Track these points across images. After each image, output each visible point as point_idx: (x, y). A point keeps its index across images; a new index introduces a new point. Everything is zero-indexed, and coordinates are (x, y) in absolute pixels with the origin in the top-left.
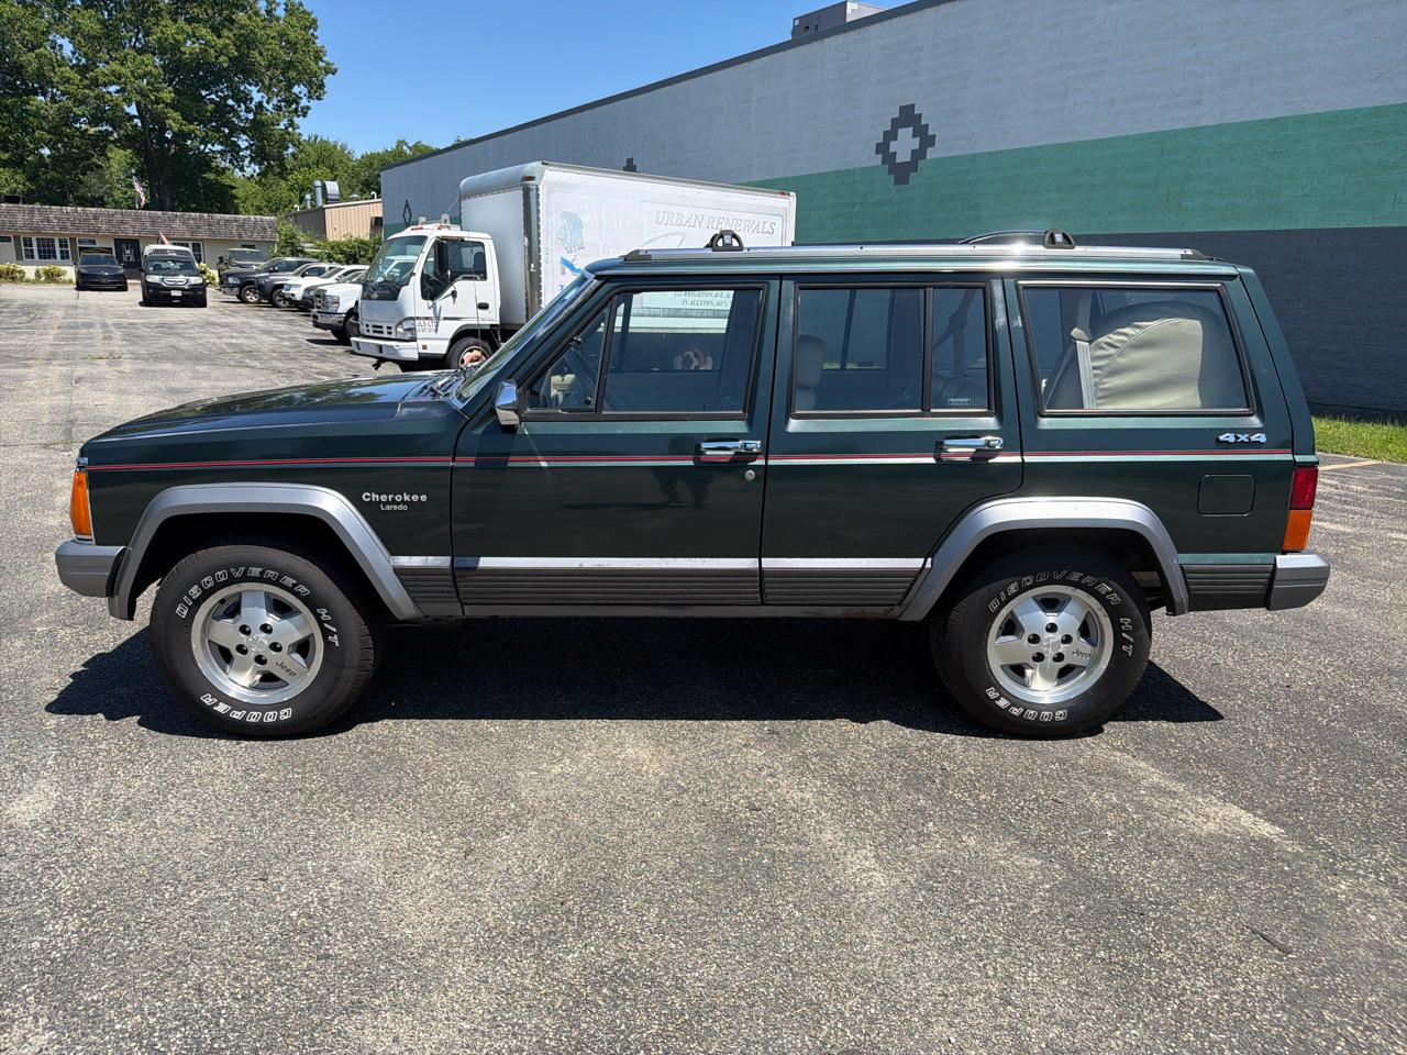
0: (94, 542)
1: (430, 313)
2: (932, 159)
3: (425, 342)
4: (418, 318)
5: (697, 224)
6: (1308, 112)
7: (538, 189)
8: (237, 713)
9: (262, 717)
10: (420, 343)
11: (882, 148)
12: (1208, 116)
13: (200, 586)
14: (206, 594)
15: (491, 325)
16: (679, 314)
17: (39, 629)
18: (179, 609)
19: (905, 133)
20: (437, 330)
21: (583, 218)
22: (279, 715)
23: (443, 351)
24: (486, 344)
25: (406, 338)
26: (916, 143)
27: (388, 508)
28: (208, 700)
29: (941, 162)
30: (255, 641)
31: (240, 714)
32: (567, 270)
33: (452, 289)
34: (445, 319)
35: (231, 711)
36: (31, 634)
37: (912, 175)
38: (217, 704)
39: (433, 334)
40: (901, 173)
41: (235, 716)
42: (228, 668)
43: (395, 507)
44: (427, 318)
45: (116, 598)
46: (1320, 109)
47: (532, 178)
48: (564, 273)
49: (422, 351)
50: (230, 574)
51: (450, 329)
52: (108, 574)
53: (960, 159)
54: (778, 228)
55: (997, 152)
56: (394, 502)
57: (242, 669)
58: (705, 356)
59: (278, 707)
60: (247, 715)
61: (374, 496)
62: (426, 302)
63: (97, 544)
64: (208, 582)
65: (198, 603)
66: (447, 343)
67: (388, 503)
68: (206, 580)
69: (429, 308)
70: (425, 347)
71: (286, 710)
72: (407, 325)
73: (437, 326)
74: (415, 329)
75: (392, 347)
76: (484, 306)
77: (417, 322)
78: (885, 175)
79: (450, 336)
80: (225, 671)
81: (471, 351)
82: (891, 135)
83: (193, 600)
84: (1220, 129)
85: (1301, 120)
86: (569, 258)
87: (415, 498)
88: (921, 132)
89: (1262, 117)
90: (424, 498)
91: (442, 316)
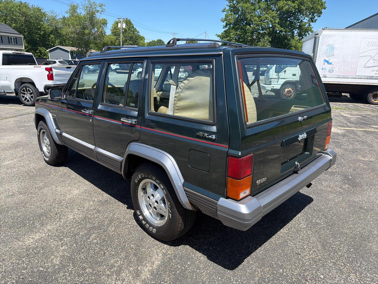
1: (277, 77)
3: (273, 85)
4: (273, 78)
7: (319, 38)
10: (272, 85)
15: (296, 81)
20: (278, 82)
21: (335, 46)
23: (279, 88)
24: (294, 87)
25: (269, 84)
32: (326, 63)
33: (285, 70)
34: (281, 78)
39: (276, 83)
44: (275, 78)
47: (317, 34)
48: (324, 64)
49: (272, 88)
51: (282, 82)
62: (276, 74)
66: (280, 86)
69: (277, 75)
70: (273, 87)
72: (270, 80)
73: (278, 81)
74: (271, 81)
75: (264, 86)
76: (294, 75)
77: (272, 79)
79: (282, 84)
81: (288, 88)
86: (327, 59)
91: (280, 77)
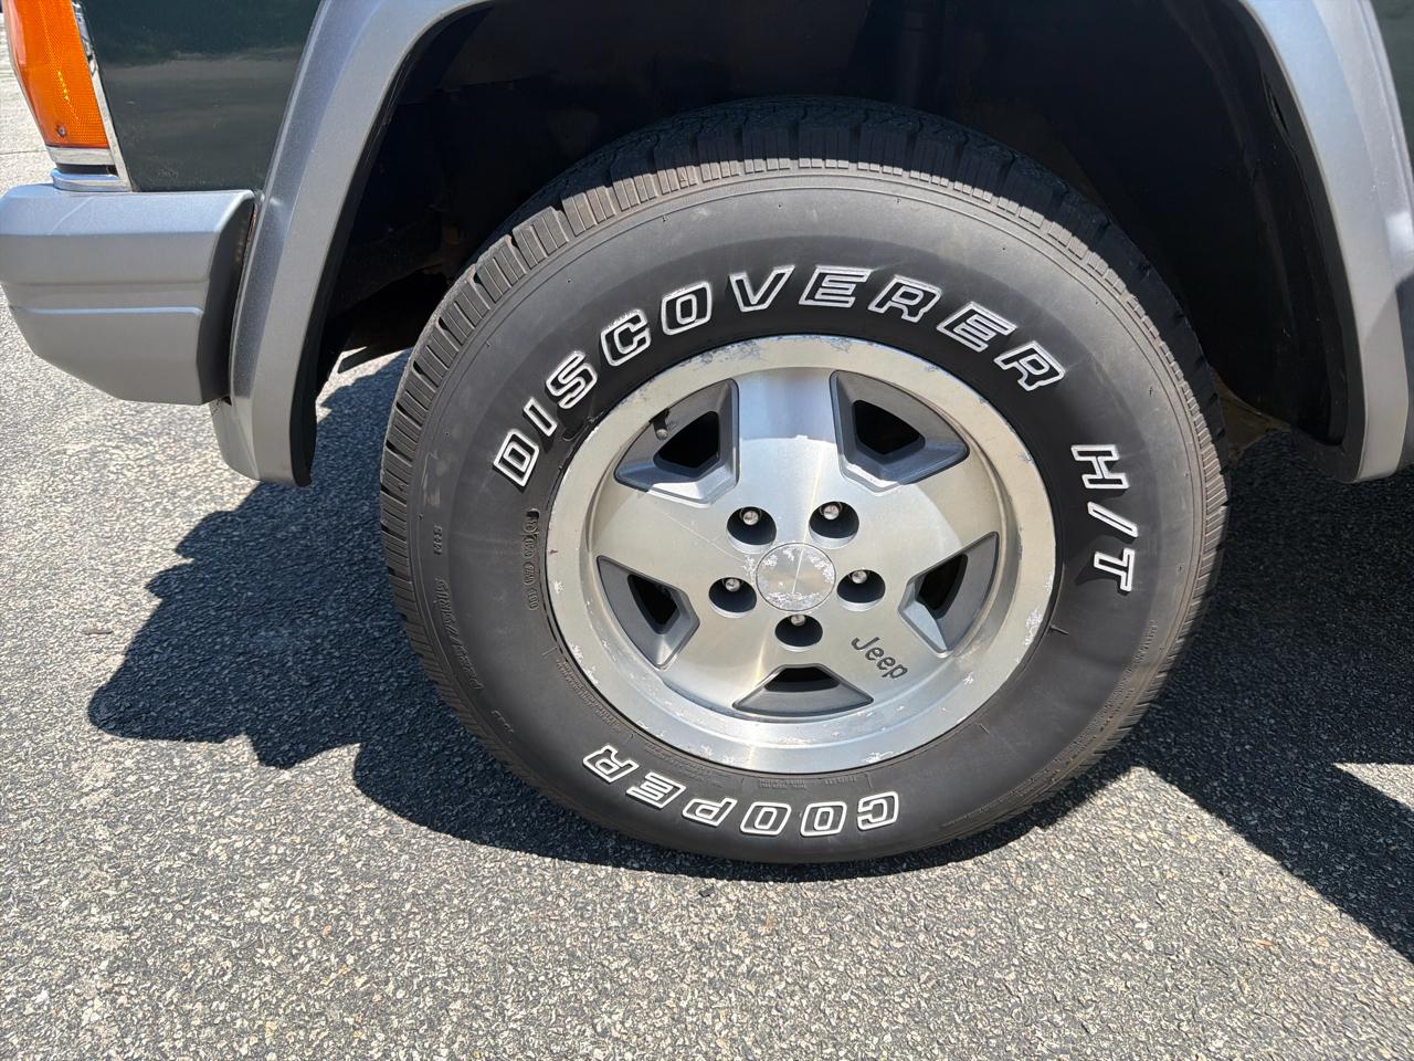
0: (123, 176)
8: (706, 804)
9: (796, 817)
13: (596, 357)
14: (614, 386)
17: (71, 448)
18: (505, 449)
22: (853, 812)
28: (606, 765)
30: (785, 567)
31: (715, 807)
35: (685, 798)
36: (54, 459)
38: (638, 777)
41: (699, 817)
42: (664, 650)
45: (242, 407)
50: (725, 298)
52: (198, 311)
57: (730, 659)
59: (850, 783)
60: (741, 809)
63: (143, 184)
64: (627, 337)
65: (577, 425)
68: (618, 325)
71: (878, 798)
80: (651, 657)
83: (560, 414)
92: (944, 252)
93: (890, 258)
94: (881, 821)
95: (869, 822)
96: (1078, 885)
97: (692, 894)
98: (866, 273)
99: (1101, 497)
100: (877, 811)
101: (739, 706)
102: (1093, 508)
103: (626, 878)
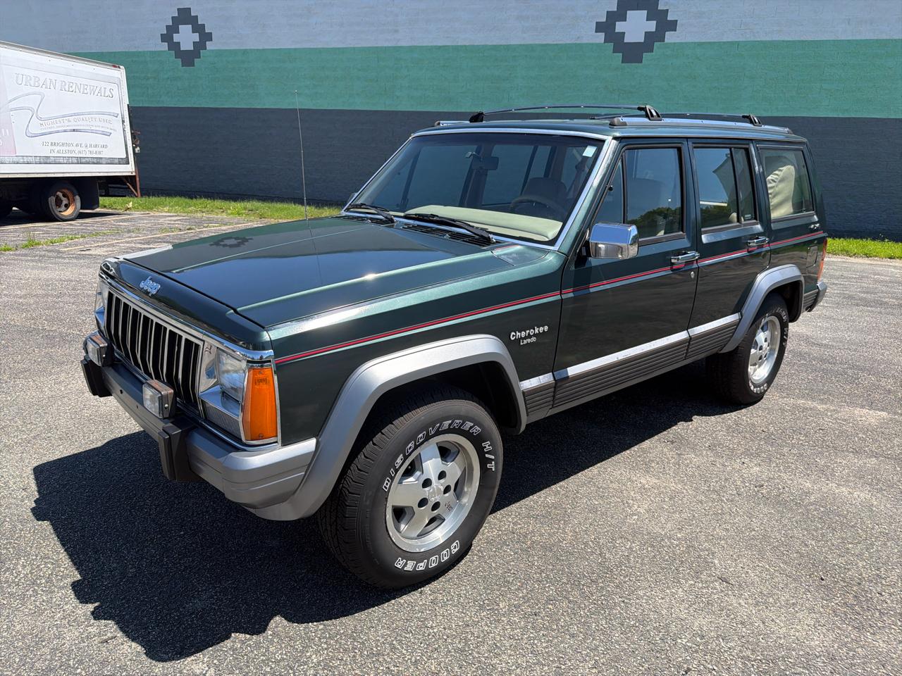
0: (279, 444)
2: (212, 51)
5: (52, 87)
6: (459, 44)
8: (421, 564)
9: (440, 558)
11: (167, 38)
12: (404, 40)
13: (404, 454)
16: (48, 161)
18: (385, 483)
19: (185, 29)
22: (451, 550)
26: (196, 37)
27: (525, 342)
28: (400, 564)
29: (219, 53)
30: (433, 491)
35: (417, 565)
37: (196, 60)
38: (406, 564)
40: (188, 58)
41: (421, 569)
42: (403, 526)
43: (529, 340)
46: (467, 43)
50: (428, 433)
52: (304, 473)
53: (234, 52)
54: (115, 92)
55: (263, 50)
56: (530, 336)
58: (74, 196)
59: (448, 543)
60: (428, 562)
61: (518, 334)
63: (283, 445)
64: (410, 448)
67: (526, 338)
68: (409, 446)
71: (455, 543)
78: (173, 58)
80: (398, 531)
82: (173, 29)
83: (395, 470)
84: (411, 49)
85: (457, 48)
87: (541, 329)
88: (199, 28)
89: (435, 44)
90: (546, 328)
92: (462, 414)
93: (453, 418)
94: (457, 549)
95: (454, 551)
96: (491, 549)
97: (418, 595)
98: (450, 421)
99: (488, 453)
100: (455, 548)
101: (418, 536)
102: (487, 455)
103: (401, 600)
